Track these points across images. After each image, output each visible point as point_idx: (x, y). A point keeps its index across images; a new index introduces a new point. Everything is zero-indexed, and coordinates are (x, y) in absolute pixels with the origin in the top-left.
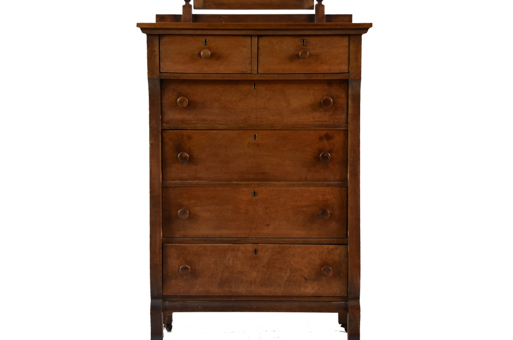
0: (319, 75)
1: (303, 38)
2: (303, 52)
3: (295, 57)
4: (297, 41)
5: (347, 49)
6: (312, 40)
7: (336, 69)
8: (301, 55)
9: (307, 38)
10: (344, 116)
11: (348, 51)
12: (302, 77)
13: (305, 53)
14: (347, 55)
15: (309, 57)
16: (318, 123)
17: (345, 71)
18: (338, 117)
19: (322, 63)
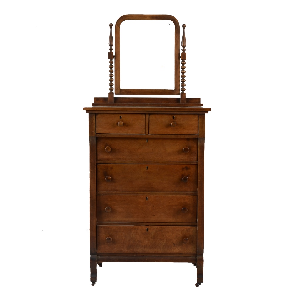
0: (182, 135)
1: (173, 115)
2: (174, 123)
3: (169, 126)
4: (171, 117)
5: (197, 121)
6: (178, 116)
7: (191, 132)
8: (172, 125)
9: (176, 116)
10: (196, 157)
11: (198, 122)
12: (173, 136)
13: (174, 124)
14: (197, 125)
15: (177, 126)
16: (182, 161)
17: (196, 133)
18: (192, 157)
19: (184, 129)
